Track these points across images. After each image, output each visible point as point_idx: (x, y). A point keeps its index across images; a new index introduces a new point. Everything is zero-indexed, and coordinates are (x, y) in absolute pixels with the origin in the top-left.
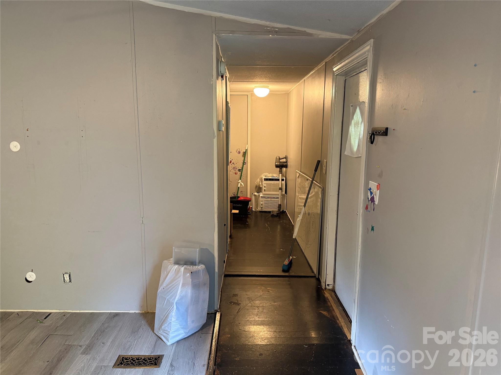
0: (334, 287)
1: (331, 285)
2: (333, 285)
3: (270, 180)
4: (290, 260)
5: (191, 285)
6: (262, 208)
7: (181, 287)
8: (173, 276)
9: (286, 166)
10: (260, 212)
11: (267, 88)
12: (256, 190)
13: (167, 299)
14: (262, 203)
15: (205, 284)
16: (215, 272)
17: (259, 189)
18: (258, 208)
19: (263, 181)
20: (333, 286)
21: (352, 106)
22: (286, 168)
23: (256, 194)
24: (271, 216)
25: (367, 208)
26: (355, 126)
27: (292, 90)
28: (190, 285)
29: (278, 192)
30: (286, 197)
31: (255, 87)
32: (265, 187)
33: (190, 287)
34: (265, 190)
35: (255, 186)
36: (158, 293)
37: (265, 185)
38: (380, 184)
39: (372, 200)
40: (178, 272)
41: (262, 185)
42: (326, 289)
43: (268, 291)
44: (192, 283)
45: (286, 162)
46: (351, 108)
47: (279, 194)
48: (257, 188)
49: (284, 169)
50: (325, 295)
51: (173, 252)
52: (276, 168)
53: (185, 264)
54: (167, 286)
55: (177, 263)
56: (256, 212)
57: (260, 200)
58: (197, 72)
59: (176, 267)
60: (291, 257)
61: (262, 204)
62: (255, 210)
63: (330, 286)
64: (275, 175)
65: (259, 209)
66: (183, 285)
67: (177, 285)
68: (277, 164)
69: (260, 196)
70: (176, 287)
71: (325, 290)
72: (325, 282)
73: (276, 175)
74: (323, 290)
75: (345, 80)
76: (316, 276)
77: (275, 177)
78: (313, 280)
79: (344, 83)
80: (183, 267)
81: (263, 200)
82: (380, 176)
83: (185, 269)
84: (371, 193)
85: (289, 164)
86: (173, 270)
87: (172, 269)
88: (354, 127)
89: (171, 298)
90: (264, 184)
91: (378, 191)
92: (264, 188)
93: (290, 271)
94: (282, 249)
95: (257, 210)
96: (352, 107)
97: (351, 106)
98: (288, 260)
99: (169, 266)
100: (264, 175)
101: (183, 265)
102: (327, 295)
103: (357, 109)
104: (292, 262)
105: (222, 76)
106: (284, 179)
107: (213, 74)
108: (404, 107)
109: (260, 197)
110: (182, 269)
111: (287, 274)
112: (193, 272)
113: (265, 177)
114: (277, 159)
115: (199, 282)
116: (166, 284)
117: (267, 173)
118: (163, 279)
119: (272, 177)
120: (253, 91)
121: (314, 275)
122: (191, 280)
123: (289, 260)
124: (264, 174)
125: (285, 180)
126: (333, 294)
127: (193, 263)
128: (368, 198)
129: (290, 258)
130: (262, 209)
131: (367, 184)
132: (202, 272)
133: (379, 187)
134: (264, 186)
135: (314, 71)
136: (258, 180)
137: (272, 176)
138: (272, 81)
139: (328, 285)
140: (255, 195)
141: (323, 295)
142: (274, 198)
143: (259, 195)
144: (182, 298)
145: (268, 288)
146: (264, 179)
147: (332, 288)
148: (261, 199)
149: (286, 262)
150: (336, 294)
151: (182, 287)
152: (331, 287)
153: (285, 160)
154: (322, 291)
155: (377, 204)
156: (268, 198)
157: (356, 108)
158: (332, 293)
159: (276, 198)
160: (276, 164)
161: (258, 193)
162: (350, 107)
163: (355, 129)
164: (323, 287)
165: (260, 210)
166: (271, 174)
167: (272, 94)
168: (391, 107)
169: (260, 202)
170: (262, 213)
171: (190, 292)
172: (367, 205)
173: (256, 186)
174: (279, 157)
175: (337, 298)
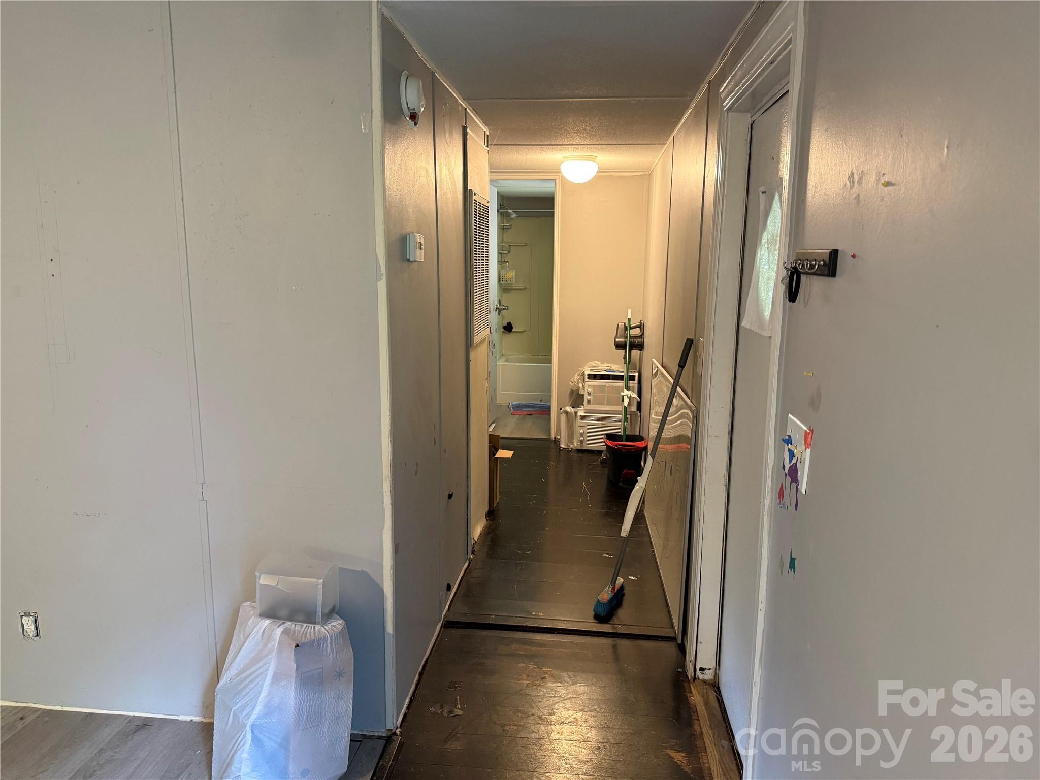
0: (716, 676)
1: (711, 671)
2: (716, 669)
3: (603, 377)
4: (616, 590)
5: (296, 678)
6: (582, 442)
7: (269, 682)
8: (257, 649)
9: (641, 347)
10: (579, 451)
11: (591, 161)
12: (570, 401)
13: (234, 711)
14: (582, 431)
15: (340, 675)
16: (385, 633)
17: (577, 399)
18: (574, 442)
19: (586, 379)
20: (716, 674)
21: (765, 192)
22: (640, 350)
23: (569, 409)
24: (601, 462)
25: (781, 495)
26: (768, 248)
27: (656, 165)
28: (293, 681)
29: (618, 407)
30: (639, 418)
31: (564, 158)
32: (589, 394)
33: (293, 684)
34: (589, 402)
35: (569, 391)
36: (216, 690)
37: (590, 390)
38: (812, 431)
39: (793, 473)
40: (267, 636)
41: (583, 386)
42: (696, 681)
43: (543, 678)
44: (297, 674)
45: (641, 335)
46: (762, 198)
47: (621, 411)
48: (574, 396)
49: (635, 353)
50: (690, 697)
51: (258, 586)
52: (616, 349)
53: (290, 619)
54: (238, 675)
55: (270, 613)
56: (568, 451)
57: (579, 425)
58: (332, 103)
59: (265, 625)
60: (620, 580)
61: (582, 435)
62: (566, 447)
63: (707, 671)
64: (614, 367)
65: (575, 444)
66: (276, 678)
67: (261, 674)
68: (619, 341)
69: (579, 414)
70: (257, 680)
71: (694, 681)
72: (693, 661)
73: (616, 366)
74: (689, 682)
75: (750, 124)
76: (677, 636)
77: (615, 372)
78: (670, 649)
79: (750, 130)
80: (283, 625)
81: (586, 425)
82: (815, 402)
83: (286, 632)
84: (792, 454)
85: (647, 341)
86: (258, 632)
87: (255, 630)
88: (767, 252)
89: (243, 708)
90: (589, 386)
91: (808, 451)
92: (587, 397)
93: (615, 620)
94: (607, 554)
95: (571, 446)
96: (764, 195)
97: (763, 193)
98: (610, 589)
99: (251, 620)
100: (589, 367)
101: (282, 622)
102: (696, 698)
103: (775, 201)
104: (625, 592)
105: (412, 114)
106: (635, 376)
107: (373, 108)
108: (887, 178)
109: (579, 417)
110: (279, 631)
111: (606, 628)
112: (303, 644)
113: (591, 370)
114: (621, 328)
115: (320, 670)
116: (240, 668)
117: (597, 362)
118: (235, 652)
119: (607, 371)
120: (559, 169)
121: (672, 635)
122: (295, 665)
123: (614, 589)
124: (591, 363)
125: (636, 378)
126: (712, 696)
127: (309, 618)
128: (784, 468)
129: (617, 582)
130: (581, 445)
131: (782, 422)
132: (331, 643)
133: (809, 440)
134: (588, 392)
135: (690, 111)
136: (576, 377)
137: (609, 368)
138: (597, 143)
139: (702, 669)
140: (566, 412)
141: (686, 696)
142: (610, 419)
143: (576, 413)
144: (269, 711)
145: (544, 669)
146: (588, 375)
147: (712, 678)
148: (579, 422)
149: (606, 595)
150: (721, 697)
151: (272, 683)
152: (708, 676)
153: (636, 332)
154: (686, 684)
155: (804, 493)
156: (597, 419)
157: (773, 198)
158: (710, 693)
159: (616, 421)
160: (617, 340)
161: (573, 407)
162: (759, 194)
163: (769, 256)
164: (690, 674)
165: (579, 448)
166: (606, 364)
167: (604, 176)
168: (848, 182)
169: (579, 428)
170: (582, 453)
171: (292, 697)
172: (782, 485)
173: (572, 392)
174: (625, 324)
175: (720, 708)
